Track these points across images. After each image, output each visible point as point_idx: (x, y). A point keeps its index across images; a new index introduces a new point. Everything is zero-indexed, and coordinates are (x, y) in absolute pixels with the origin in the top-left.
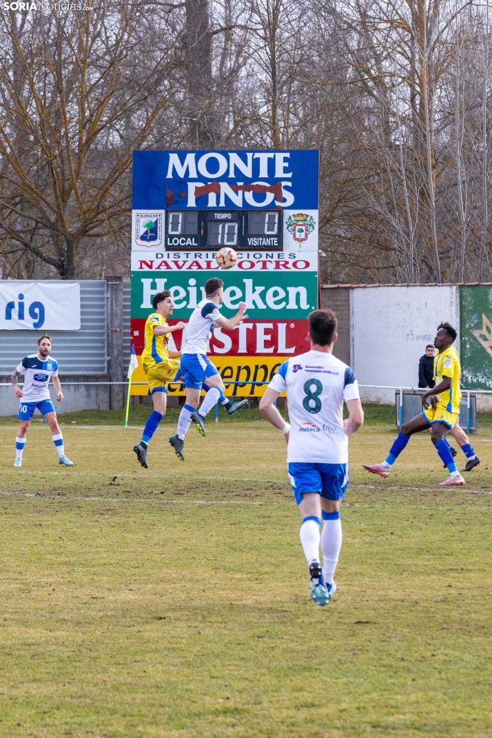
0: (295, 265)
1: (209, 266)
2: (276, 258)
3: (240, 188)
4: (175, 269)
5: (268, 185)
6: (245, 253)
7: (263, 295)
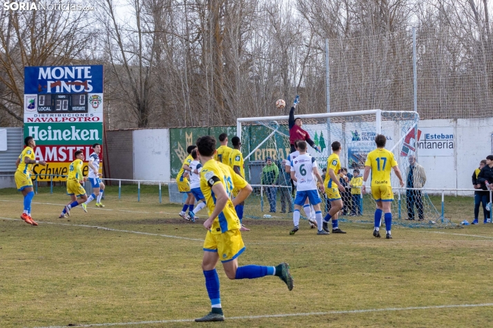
0: (93, 119)
1: (56, 121)
2: (85, 116)
3: (70, 83)
4: (42, 122)
5: (81, 82)
6: (72, 114)
7: (79, 134)
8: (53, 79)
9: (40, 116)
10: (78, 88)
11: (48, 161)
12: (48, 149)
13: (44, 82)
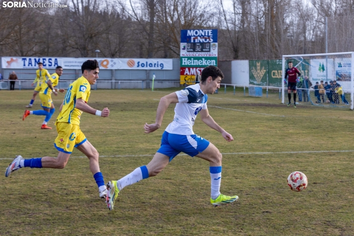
0: (213, 55)
1: (196, 55)
2: (209, 54)
3: (202, 38)
4: (189, 56)
5: (207, 37)
6: (203, 53)
7: (206, 62)
8: (194, 36)
9: (188, 53)
10: (206, 40)
11: (192, 75)
12: (191, 69)
13: (190, 37)
